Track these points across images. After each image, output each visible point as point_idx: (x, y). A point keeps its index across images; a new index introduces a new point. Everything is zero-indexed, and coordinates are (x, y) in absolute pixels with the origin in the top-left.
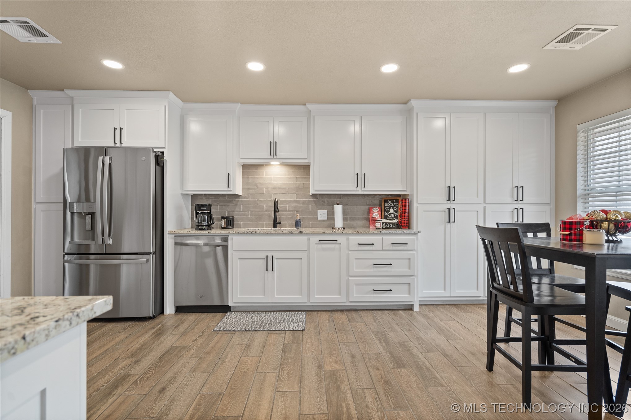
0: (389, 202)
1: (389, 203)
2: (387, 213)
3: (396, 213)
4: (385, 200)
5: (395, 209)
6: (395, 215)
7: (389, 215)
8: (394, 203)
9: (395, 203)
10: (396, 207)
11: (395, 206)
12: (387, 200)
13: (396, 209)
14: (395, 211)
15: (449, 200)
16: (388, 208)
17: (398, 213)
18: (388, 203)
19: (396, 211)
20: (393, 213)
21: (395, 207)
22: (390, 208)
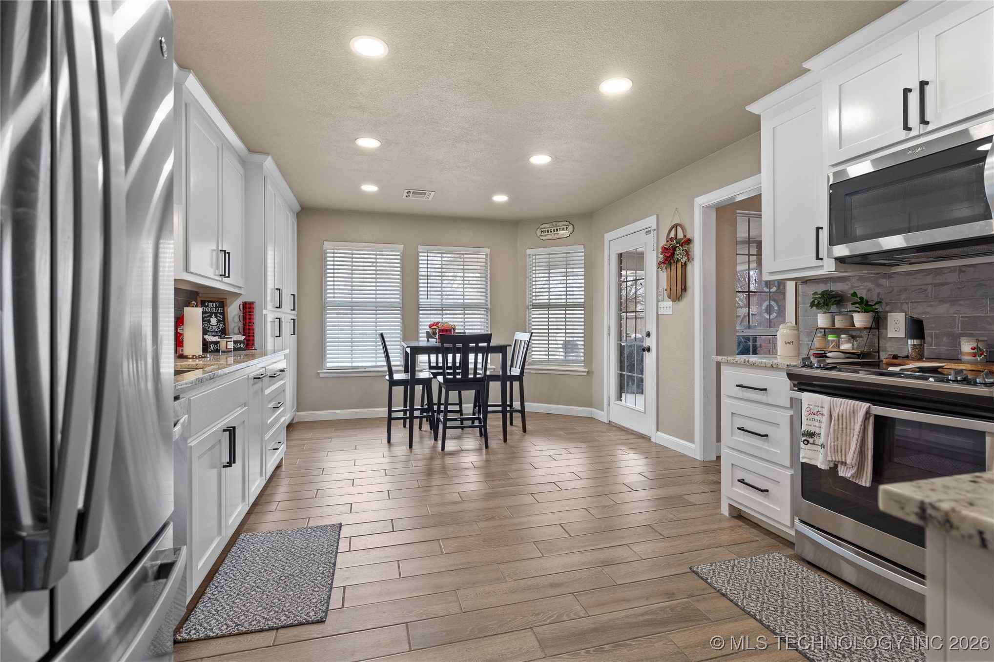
0: (208, 304)
1: (208, 306)
2: (206, 325)
3: (221, 325)
4: (201, 301)
5: (218, 318)
6: (219, 328)
7: (210, 328)
8: (216, 307)
9: (218, 307)
10: (220, 314)
11: (218, 313)
12: (205, 301)
13: (220, 317)
14: (219, 321)
15: (280, 307)
16: (207, 315)
17: (224, 324)
18: (206, 306)
19: (221, 321)
20: (217, 325)
21: (218, 315)
22: (211, 316)
